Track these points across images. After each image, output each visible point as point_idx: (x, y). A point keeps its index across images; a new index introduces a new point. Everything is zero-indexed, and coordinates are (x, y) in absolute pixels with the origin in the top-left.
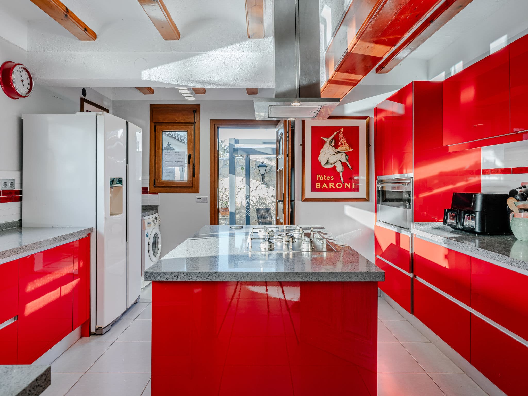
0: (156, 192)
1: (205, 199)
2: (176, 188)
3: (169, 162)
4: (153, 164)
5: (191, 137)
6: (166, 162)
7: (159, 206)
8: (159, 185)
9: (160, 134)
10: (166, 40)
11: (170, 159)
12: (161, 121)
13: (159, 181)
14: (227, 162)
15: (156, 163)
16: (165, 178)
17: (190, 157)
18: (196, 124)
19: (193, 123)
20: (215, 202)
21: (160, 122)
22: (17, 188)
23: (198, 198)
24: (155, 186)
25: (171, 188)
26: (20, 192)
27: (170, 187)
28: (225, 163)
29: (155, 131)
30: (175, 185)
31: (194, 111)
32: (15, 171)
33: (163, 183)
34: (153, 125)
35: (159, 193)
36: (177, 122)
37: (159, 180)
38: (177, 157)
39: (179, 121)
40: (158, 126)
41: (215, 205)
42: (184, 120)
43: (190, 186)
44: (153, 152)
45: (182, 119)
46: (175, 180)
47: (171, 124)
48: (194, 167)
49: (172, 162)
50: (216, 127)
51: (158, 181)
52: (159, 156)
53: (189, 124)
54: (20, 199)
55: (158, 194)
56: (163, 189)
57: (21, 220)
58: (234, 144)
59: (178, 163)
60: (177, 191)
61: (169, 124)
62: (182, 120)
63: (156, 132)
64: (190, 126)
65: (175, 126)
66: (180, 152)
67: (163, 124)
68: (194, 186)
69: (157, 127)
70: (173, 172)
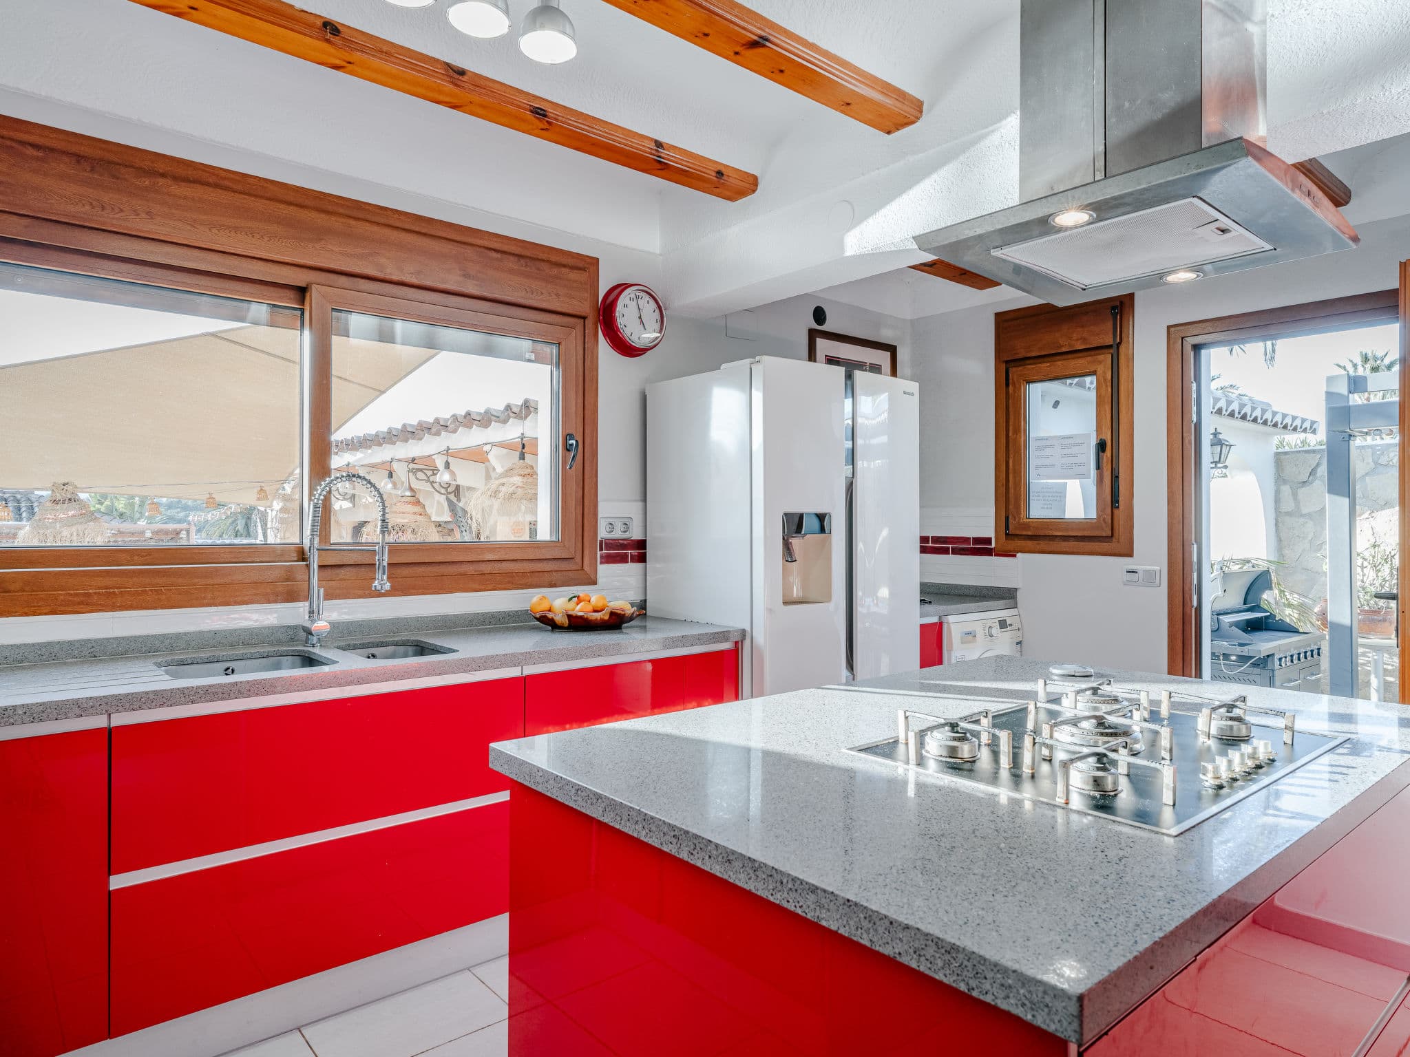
0: (1012, 549)
1: (1150, 575)
2: (1064, 541)
3: (1046, 466)
4: (1003, 475)
5: (1107, 390)
6: (1037, 467)
7: (1019, 589)
8: (1018, 532)
9: (1020, 389)
10: (889, 133)
11: (1047, 457)
12: (1022, 354)
13: (1019, 520)
14: (1392, 455)
15: (1011, 471)
16: (1038, 510)
17: (1101, 446)
18: (1122, 349)
19: (1110, 347)
20: (1186, 588)
21: (1021, 356)
22: (636, 535)
23: (1128, 572)
24: (1008, 535)
25: (1050, 540)
26: (642, 544)
27: (1049, 536)
28: (1383, 460)
29: (1007, 385)
30: (1060, 530)
31: (1114, 308)
32: (635, 501)
33: (1026, 526)
34: (1003, 366)
35: (1019, 555)
36: (1064, 350)
37: (1020, 518)
38: (1066, 451)
39: (1070, 345)
40: (1014, 369)
41: (1187, 596)
42: (1084, 340)
43: (1104, 535)
44: (1003, 440)
45: (1077, 340)
46: (1067, 516)
47: (1049, 359)
48: (1115, 478)
49: (1053, 466)
50: (1188, 348)
51: (1015, 520)
52: (1018, 451)
53: (1098, 352)
54: (642, 558)
55: (1015, 556)
56: (1029, 543)
57: (645, 601)
58: (1345, 392)
59: (1070, 467)
60: (1068, 550)
61: (1046, 360)
62: (1079, 342)
63: (1010, 386)
64: (1101, 357)
65: (1059, 363)
66: (1076, 435)
67: (1028, 362)
68: (1116, 534)
69: (1012, 370)
70: (1060, 494)
